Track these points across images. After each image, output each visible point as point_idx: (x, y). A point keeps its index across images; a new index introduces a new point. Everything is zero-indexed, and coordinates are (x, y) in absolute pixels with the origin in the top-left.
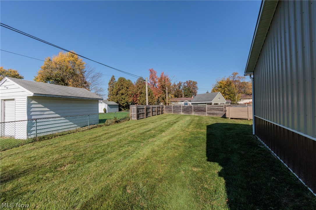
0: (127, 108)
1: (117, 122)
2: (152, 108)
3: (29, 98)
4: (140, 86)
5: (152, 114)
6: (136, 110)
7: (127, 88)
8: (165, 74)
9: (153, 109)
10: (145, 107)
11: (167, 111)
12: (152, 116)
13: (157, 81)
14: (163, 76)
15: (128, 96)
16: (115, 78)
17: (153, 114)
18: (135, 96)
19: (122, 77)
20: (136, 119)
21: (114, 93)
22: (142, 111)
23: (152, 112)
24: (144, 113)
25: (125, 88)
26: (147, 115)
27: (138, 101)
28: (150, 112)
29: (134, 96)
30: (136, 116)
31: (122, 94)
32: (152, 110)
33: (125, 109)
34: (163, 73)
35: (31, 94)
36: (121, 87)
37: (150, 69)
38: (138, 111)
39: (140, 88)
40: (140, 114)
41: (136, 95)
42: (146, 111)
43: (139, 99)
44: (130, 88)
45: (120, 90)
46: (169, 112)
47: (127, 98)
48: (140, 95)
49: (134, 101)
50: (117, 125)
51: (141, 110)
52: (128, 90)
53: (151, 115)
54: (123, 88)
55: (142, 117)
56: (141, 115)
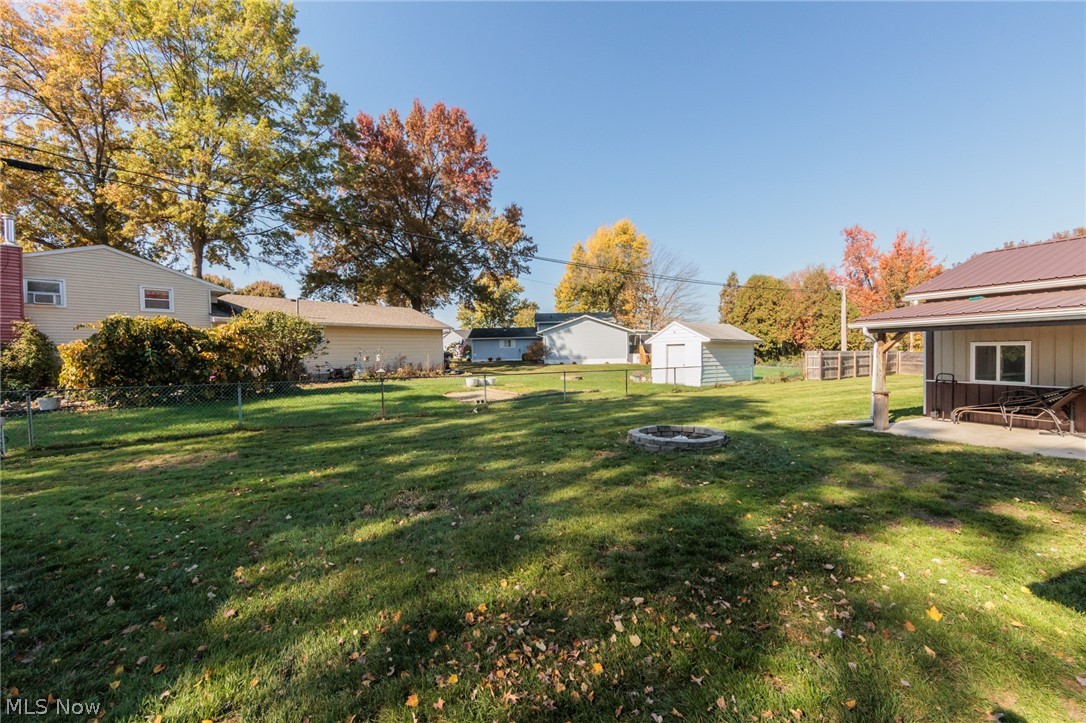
0: (770, 358)
1: (784, 380)
2: (858, 357)
3: (703, 344)
4: (815, 297)
5: (858, 372)
6: (819, 361)
7: (775, 303)
8: (914, 239)
9: (861, 360)
10: (839, 356)
11: (910, 368)
12: (857, 376)
13: (877, 264)
14: (906, 245)
15: (777, 326)
16: (738, 277)
17: (861, 373)
18: (799, 324)
19: (758, 273)
20: (819, 378)
21: (736, 319)
22: (833, 363)
23: (858, 367)
24: (837, 369)
25: (770, 305)
26: (843, 373)
27: (807, 337)
28: (852, 367)
29: (795, 324)
30: (819, 372)
31: (760, 321)
32: (858, 362)
33: (766, 359)
34: (904, 236)
35: (708, 340)
36: (757, 302)
37: (849, 229)
38: (823, 364)
39: (814, 303)
40: (827, 369)
41: (802, 323)
42: (843, 363)
43: (811, 332)
44: (783, 302)
45: (754, 310)
46: (915, 371)
47: (774, 329)
48: (816, 323)
49: (797, 337)
50: (784, 385)
51: (830, 361)
52: (777, 308)
53: (855, 375)
54: (761, 305)
55: (831, 377)
56: (830, 371)
